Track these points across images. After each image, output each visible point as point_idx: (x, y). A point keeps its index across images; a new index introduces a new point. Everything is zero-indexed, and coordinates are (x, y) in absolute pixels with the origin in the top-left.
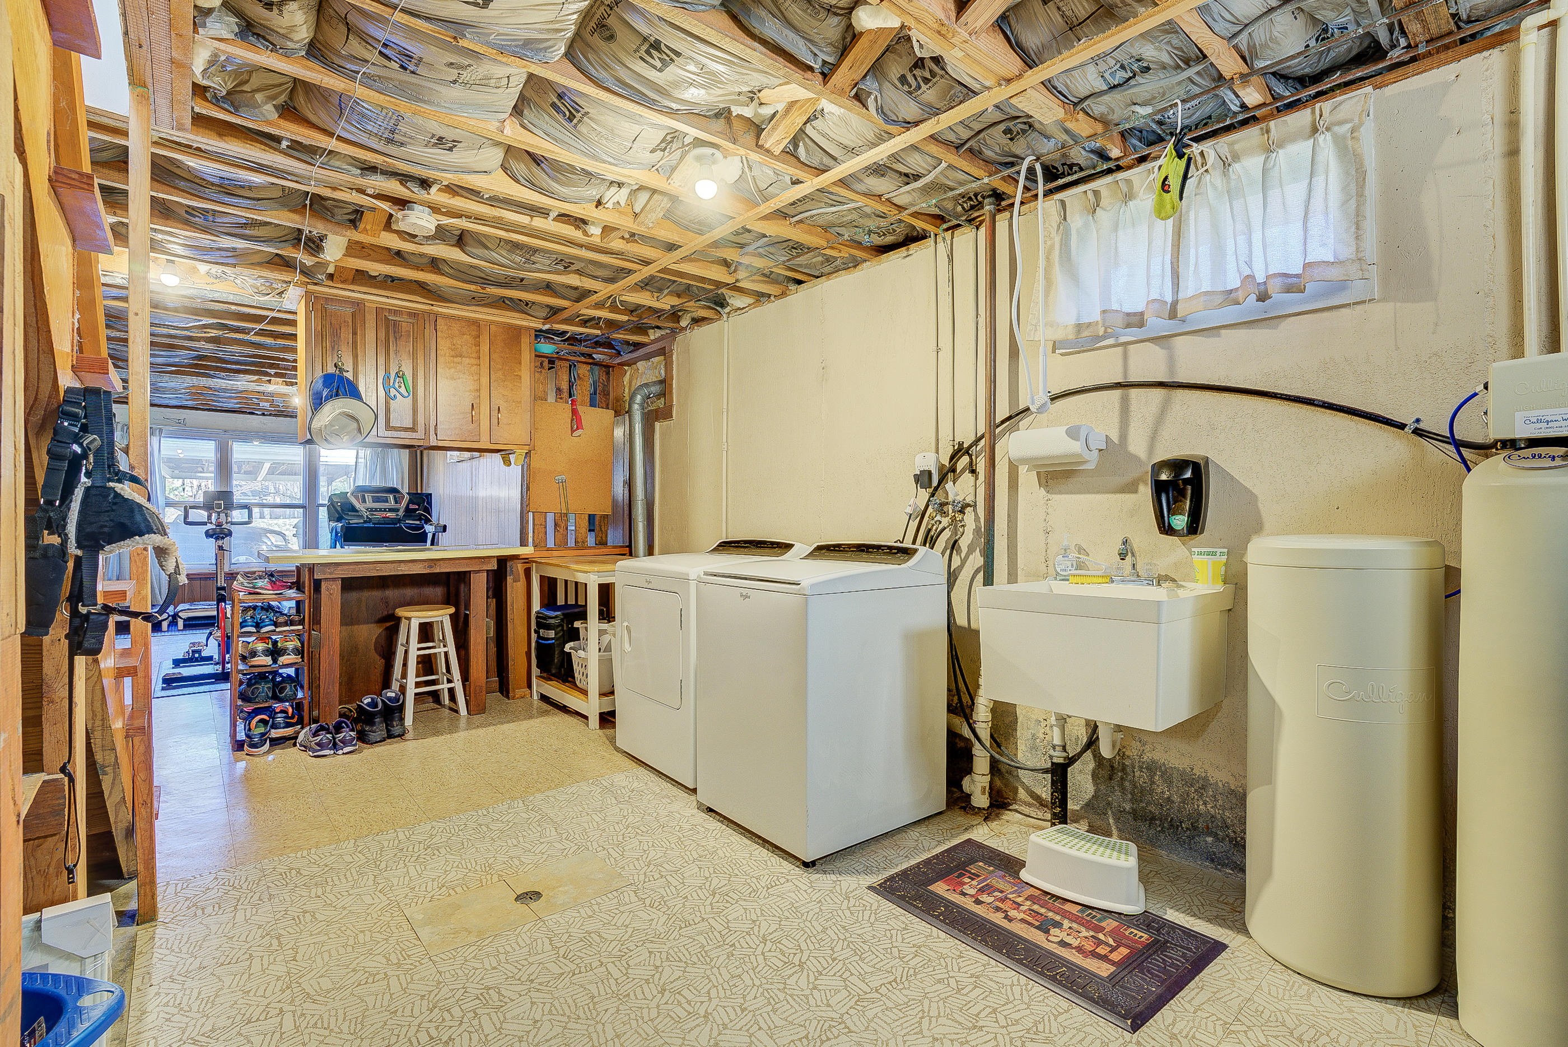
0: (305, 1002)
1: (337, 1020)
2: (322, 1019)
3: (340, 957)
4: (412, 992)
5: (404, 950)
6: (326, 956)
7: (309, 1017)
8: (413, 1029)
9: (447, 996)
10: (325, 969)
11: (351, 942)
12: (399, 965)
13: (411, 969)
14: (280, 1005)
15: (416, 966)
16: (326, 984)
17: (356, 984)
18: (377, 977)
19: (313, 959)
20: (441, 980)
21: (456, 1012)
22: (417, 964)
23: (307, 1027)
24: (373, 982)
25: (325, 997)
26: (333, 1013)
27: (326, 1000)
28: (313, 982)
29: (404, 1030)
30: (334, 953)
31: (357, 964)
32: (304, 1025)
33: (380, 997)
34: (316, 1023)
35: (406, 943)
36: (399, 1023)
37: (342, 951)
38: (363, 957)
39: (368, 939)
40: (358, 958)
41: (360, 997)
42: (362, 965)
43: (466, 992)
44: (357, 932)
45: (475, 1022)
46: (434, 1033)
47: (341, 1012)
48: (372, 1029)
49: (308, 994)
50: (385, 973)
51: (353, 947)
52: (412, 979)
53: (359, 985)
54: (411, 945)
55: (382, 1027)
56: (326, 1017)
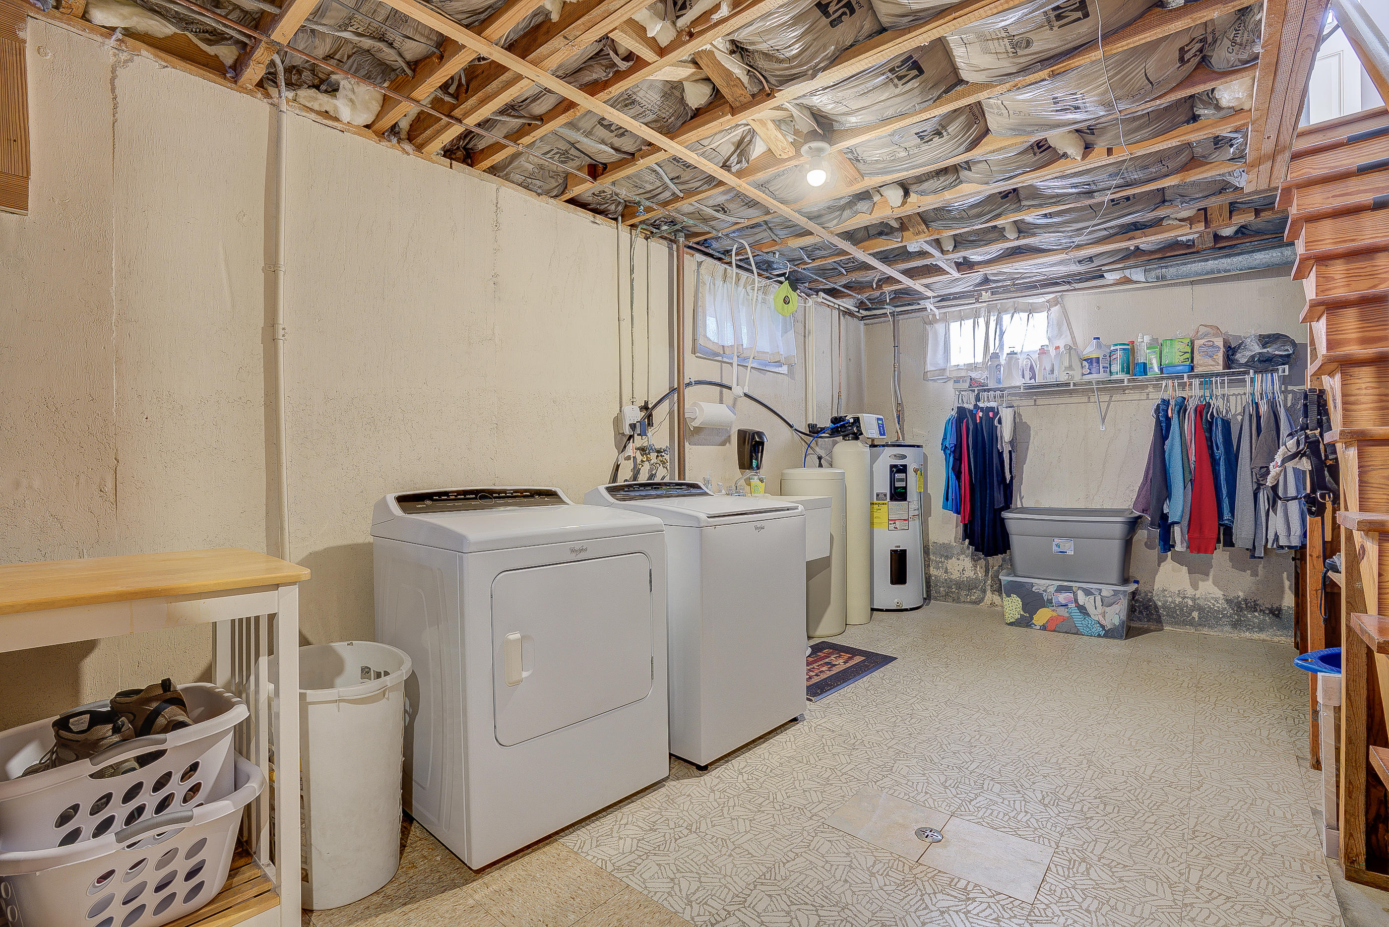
0: (1176, 883)
1: (1157, 854)
2: (1167, 861)
3: (1126, 901)
4: (1091, 836)
5: (1069, 868)
6: (1137, 912)
7: (1177, 869)
8: (1111, 816)
9: (1074, 818)
10: (1146, 899)
11: (1106, 908)
12: (1083, 860)
13: (1078, 850)
14: (1197, 894)
15: (1073, 850)
16: (1151, 886)
17: (1127, 868)
18: (1107, 862)
19: (1151, 917)
20: (1066, 829)
21: (1078, 807)
22: (1070, 851)
23: (1181, 863)
24: (1113, 860)
25: (1157, 875)
26: (1157, 860)
27: (1157, 873)
28: (1162, 895)
29: (1117, 819)
30: (1129, 909)
31: (1114, 884)
32: (1183, 866)
33: (1117, 847)
34: (1173, 861)
35: (1061, 872)
36: (1117, 825)
37: (1120, 906)
38: (1106, 886)
39: (1089, 900)
40: (1111, 889)
41: (1131, 857)
42: (1112, 880)
43: (1060, 813)
44: (1093, 915)
45: (1074, 796)
46: (1102, 807)
47: (1151, 856)
48: (1135, 833)
49: (1170, 888)
50: (1099, 861)
51: (1108, 902)
52: (1084, 843)
53: (1125, 866)
54: (1060, 868)
55: (1129, 829)
56: (1163, 861)
